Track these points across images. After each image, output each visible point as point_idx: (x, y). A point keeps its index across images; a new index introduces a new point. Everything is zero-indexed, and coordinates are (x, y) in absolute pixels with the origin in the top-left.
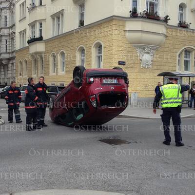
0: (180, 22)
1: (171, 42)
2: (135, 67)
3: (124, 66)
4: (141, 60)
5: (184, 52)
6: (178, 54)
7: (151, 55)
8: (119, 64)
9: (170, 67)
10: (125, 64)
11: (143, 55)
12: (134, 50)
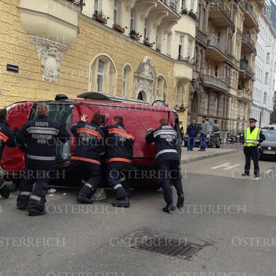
0: (96, 12)
1: (84, 43)
2: (33, 78)
3: (16, 74)
4: (43, 67)
5: (97, 63)
6: (91, 63)
7: (58, 61)
8: (8, 70)
9: (81, 84)
10: (17, 71)
11: (46, 58)
12: (33, 48)
